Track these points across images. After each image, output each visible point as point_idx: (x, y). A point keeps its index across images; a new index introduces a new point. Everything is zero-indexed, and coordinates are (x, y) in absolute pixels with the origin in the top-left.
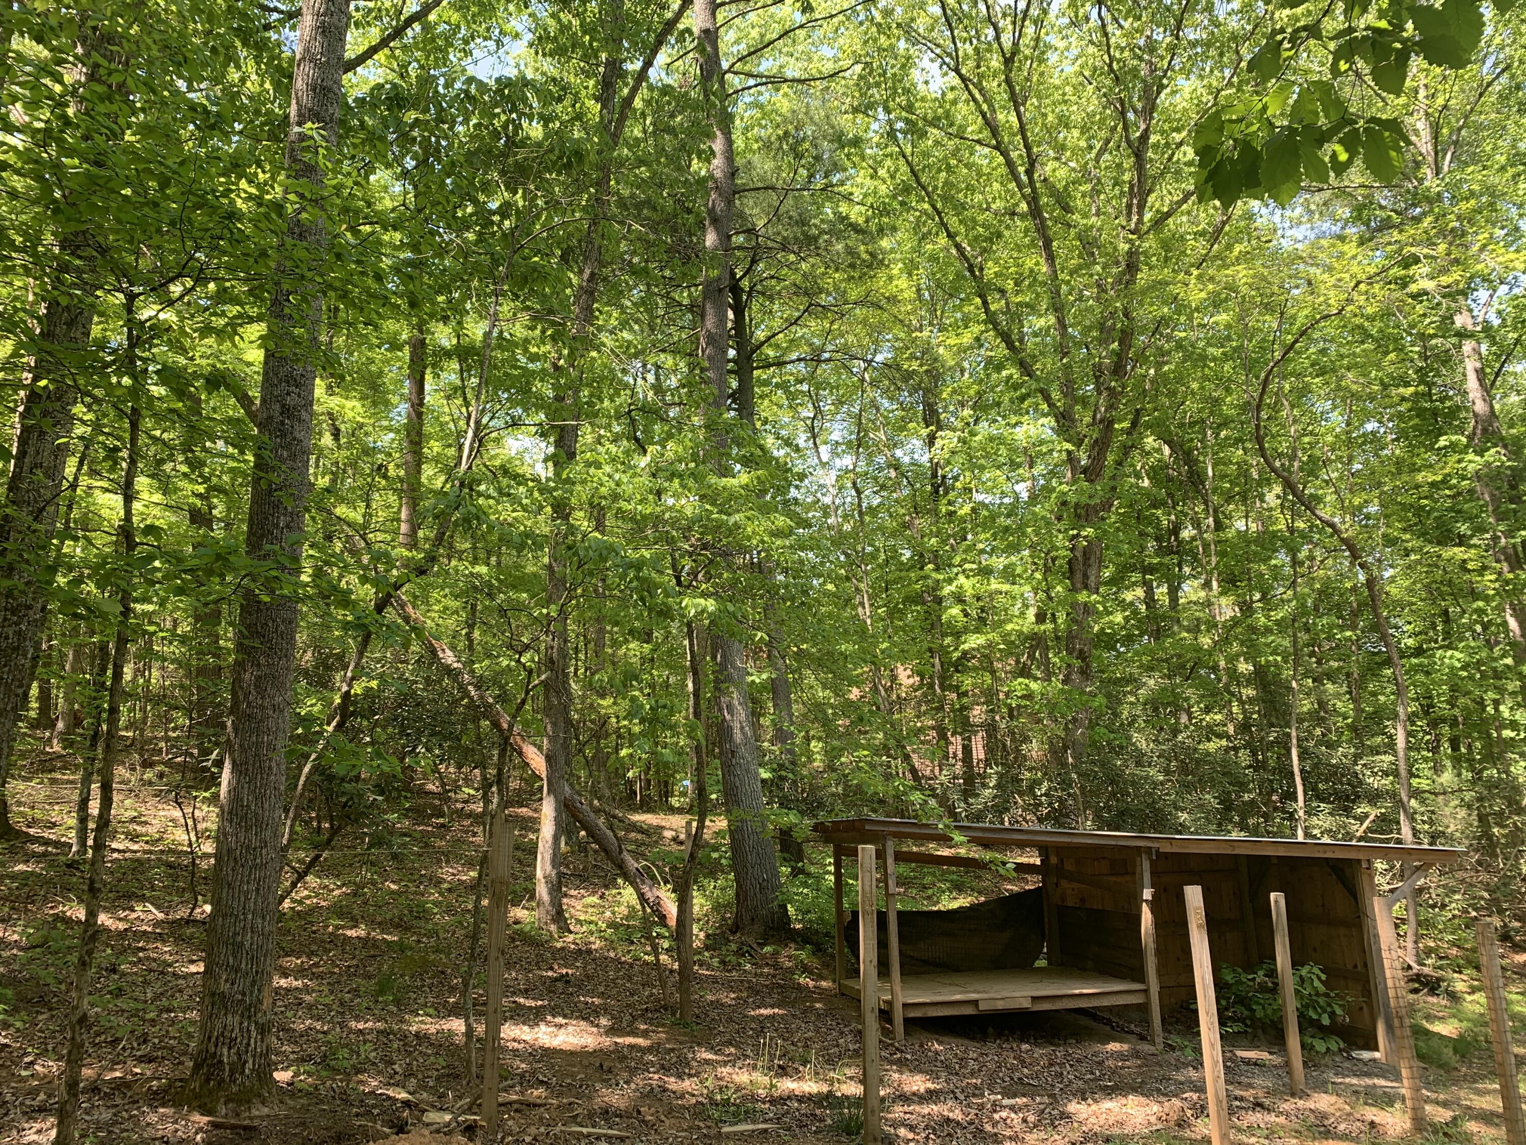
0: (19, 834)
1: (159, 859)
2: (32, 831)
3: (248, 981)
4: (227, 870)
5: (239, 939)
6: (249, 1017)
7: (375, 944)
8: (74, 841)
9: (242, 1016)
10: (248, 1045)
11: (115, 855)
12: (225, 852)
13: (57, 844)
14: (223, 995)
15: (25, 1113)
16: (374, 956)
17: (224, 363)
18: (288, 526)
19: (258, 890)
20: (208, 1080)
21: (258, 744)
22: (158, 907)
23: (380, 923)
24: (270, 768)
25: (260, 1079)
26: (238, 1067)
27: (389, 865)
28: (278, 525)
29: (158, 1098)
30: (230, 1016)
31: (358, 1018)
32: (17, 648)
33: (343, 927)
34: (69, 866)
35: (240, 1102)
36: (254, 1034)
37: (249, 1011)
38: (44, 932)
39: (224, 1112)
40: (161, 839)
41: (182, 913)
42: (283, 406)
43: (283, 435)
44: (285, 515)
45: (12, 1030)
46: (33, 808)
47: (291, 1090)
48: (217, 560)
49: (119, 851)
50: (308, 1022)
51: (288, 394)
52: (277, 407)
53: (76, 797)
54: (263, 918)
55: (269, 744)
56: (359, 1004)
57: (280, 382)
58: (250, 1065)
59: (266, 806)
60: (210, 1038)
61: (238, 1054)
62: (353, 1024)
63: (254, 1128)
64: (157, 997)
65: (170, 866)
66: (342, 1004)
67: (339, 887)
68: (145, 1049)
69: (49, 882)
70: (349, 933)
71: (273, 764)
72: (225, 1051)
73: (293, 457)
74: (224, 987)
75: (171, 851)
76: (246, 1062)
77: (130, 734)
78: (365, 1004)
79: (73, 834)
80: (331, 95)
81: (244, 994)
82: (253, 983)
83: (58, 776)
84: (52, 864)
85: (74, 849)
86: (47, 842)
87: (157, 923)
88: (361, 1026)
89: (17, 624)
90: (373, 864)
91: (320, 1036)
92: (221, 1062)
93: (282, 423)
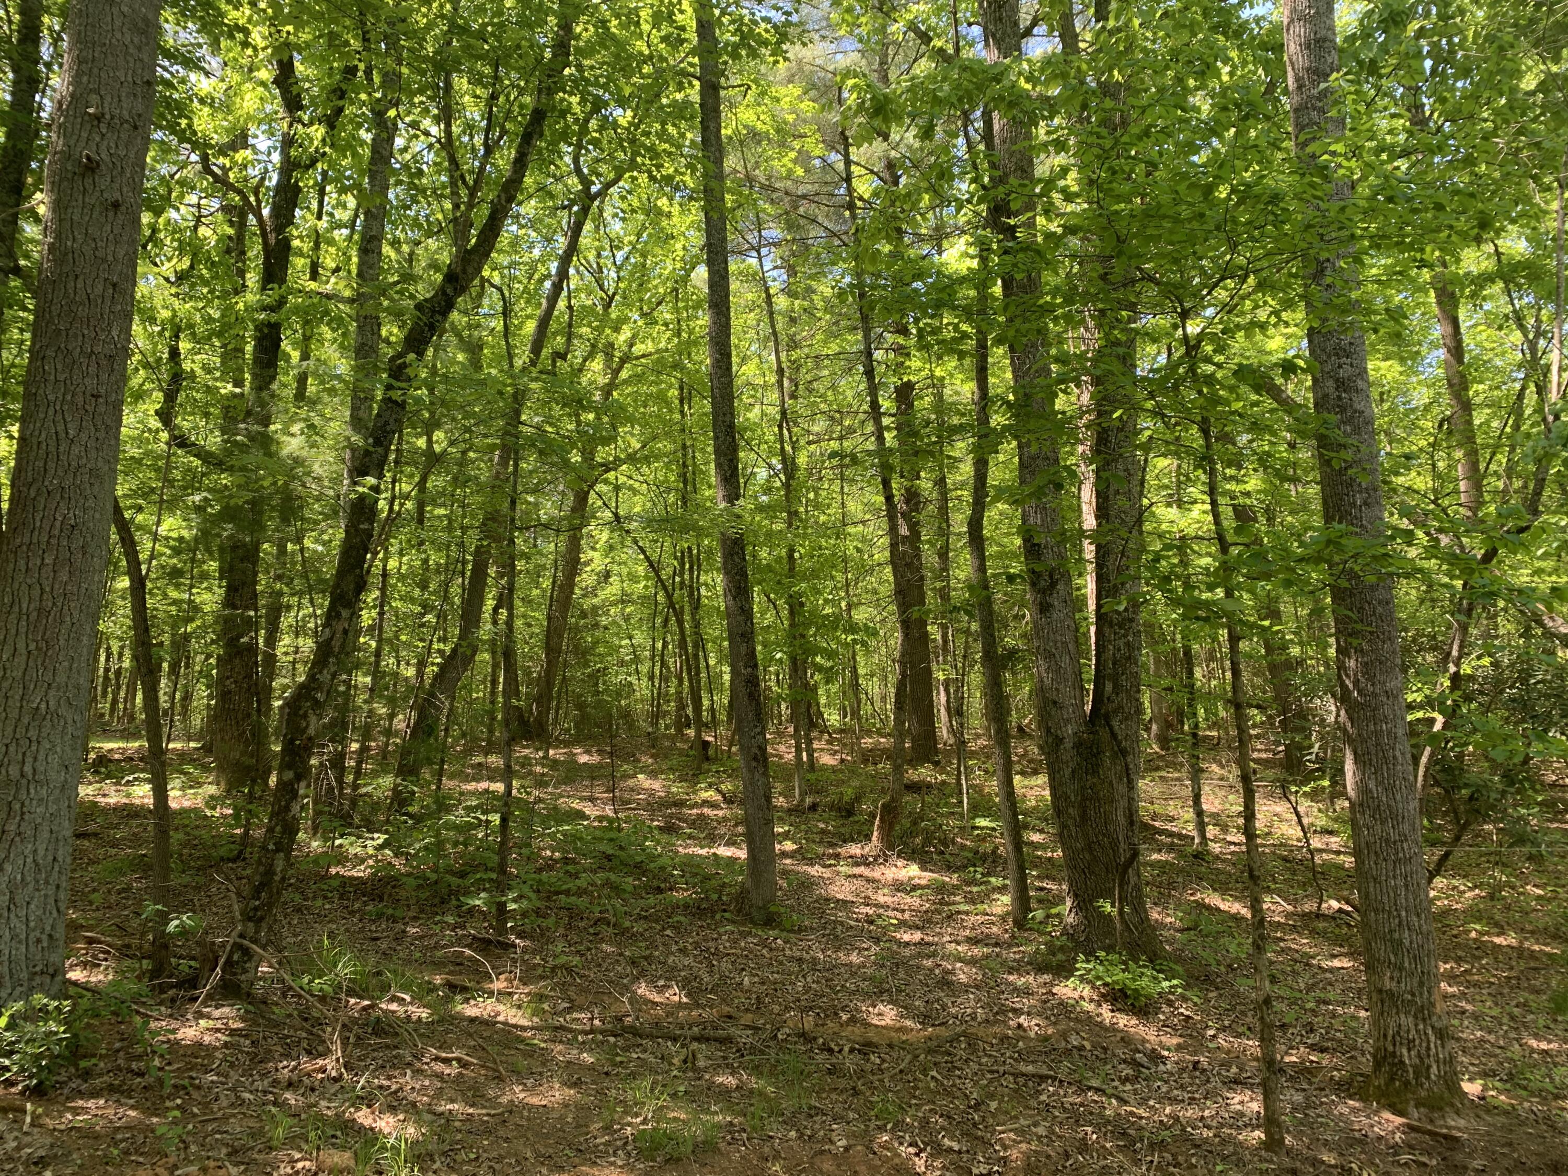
0: (1146, 827)
1: (1274, 853)
2: (1157, 824)
3: (1416, 981)
4: (1370, 863)
5: (1396, 936)
6: (1424, 1020)
7: (1533, 955)
8: (1194, 833)
9: (1415, 1017)
10: (1428, 1048)
11: (1232, 848)
12: (1363, 845)
13: (1180, 836)
14: (1391, 994)
15: (1224, 1083)
16: (1535, 969)
17: (1248, 358)
18: (1366, 503)
19: (1406, 886)
20: (1392, 1080)
21: (1378, 734)
22: (1285, 900)
23: (1532, 932)
24: (1394, 757)
25: (1449, 1088)
26: (1422, 1071)
27: (1527, 868)
28: (1354, 503)
29: (1345, 1088)
30: (1403, 1016)
31: (1536, 1036)
32: (1129, 658)
33: (1487, 933)
34: (1195, 857)
35: (1432, 1108)
36: (1432, 1038)
37: (1423, 1013)
38: (1193, 917)
39: (1416, 1115)
40: (1269, 833)
41: (1309, 906)
42: (1337, 380)
43: (1343, 409)
44: (1360, 492)
45: (1190, 1004)
46: (1152, 803)
47: (1482, 1106)
48: (1327, 546)
49: (1235, 844)
50: (1479, 1034)
51: (1340, 366)
52: (1331, 383)
53: (1188, 792)
54: (1418, 915)
55: (1389, 733)
56: (1535, 1022)
57: (1329, 357)
58: (1434, 1069)
59: (1398, 797)
60: (1385, 1036)
61: (1419, 1055)
62: (1533, 1043)
63: (1457, 1139)
64: (1310, 988)
65: (1285, 859)
66: (1512, 1018)
67: (1471, 889)
68: (1313, 1039)
69: (1181, 871)
70: (1498, 940)
71: (1398, 754)
72: (1405, 1052)
73: (1357, 431)
74: (1388, 984)
75: (1282, 845)
76: (1429, 1067)
77: (1215, 733)
78: (1541, 1022)
79: (1191, 827)
80: (1327, 44)
81: (1413, 995)
82: (1421, 984)
83: (1163, 774)
84: (1181, 854)
85: (1197, 841)
86: (1171, 834)
87: (1288, 915)
88: (1544, 1046)
89: (1125, 636)
90: (1505, 865)
91: (1498, 1051)
92: (1402, 1062)
93: (1340, 398)
